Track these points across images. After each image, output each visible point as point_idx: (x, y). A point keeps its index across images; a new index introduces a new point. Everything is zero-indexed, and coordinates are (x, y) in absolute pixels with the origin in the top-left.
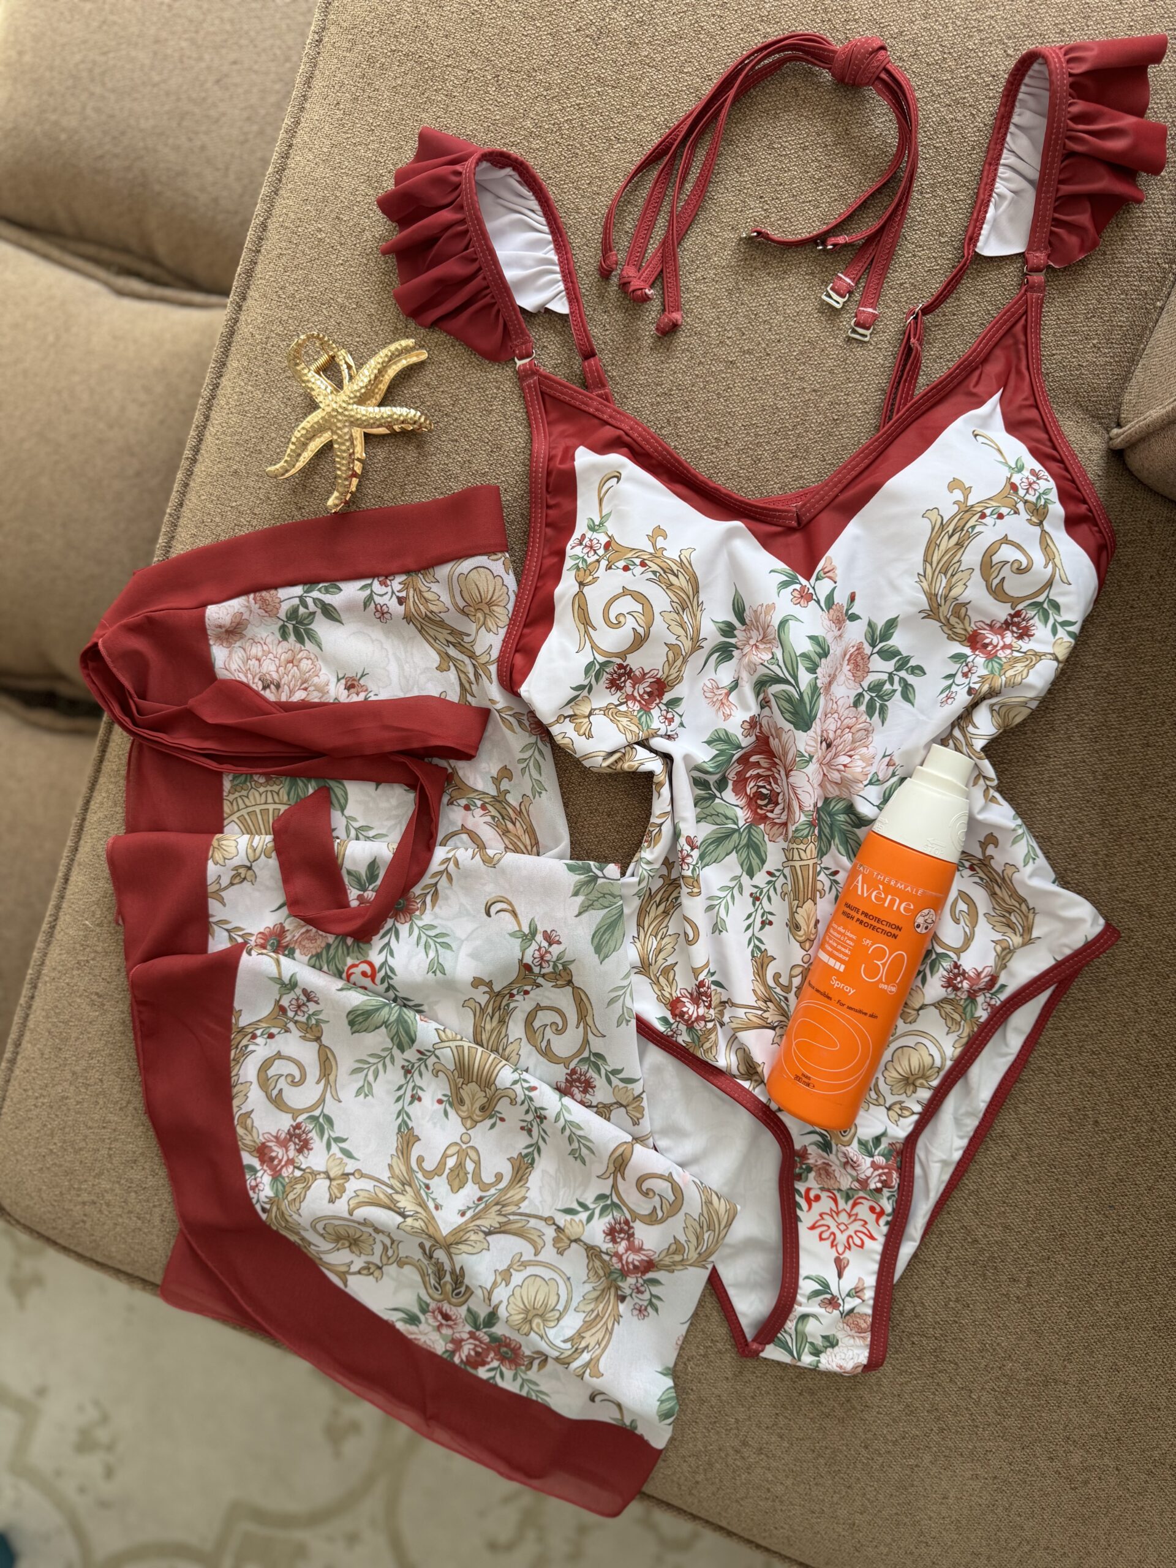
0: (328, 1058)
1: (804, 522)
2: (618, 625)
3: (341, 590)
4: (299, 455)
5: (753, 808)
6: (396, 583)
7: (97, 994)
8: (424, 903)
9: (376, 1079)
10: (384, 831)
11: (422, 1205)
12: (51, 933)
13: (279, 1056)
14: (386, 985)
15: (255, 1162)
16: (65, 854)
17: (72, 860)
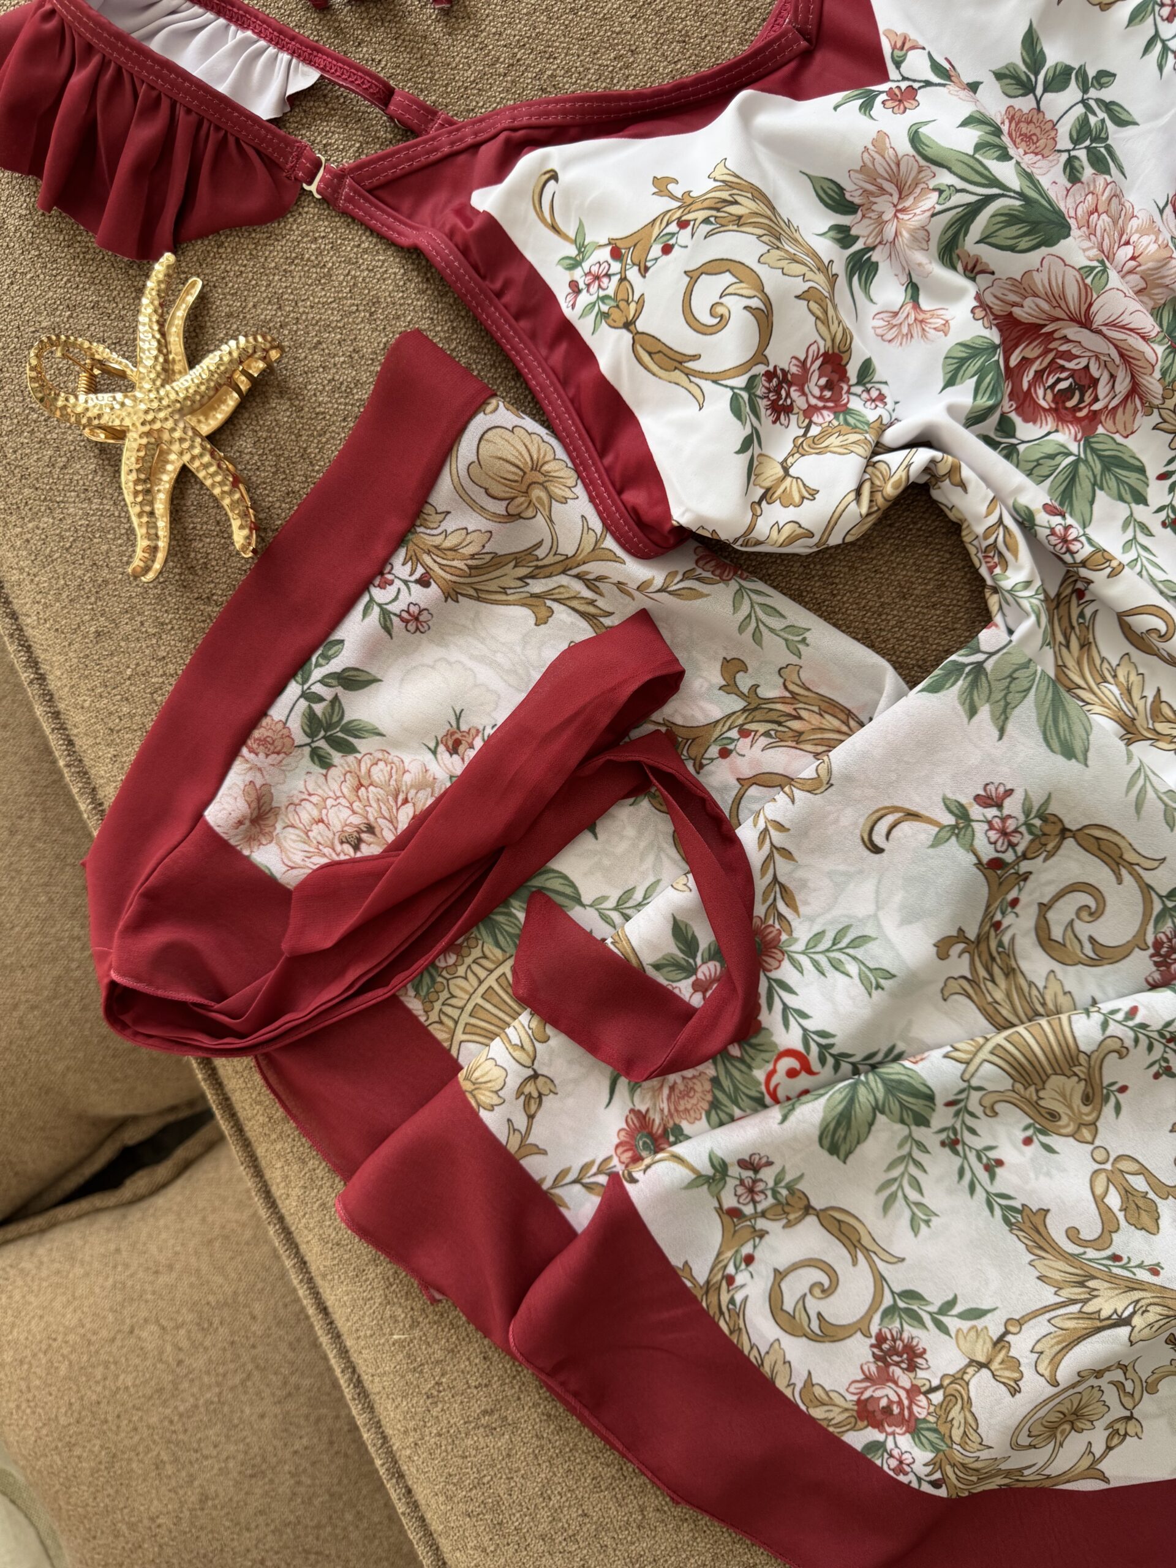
0: (839, 1221)
1: (814, 32)
2: (723, 321)
3: (342, 642)
4: (152, 514)
5: (1070, 418)
6: (400, 567)
7: (485, 1412)
8: (781, 916)
9: (920, 1191)
10: (651, 879)
11: (1133, 1285)
12: (363, 1394)
13: (780, 1275)
14: (830, 1061)
15: (873, 1434)
16: (295, 1282)
17: (310, 1280)
